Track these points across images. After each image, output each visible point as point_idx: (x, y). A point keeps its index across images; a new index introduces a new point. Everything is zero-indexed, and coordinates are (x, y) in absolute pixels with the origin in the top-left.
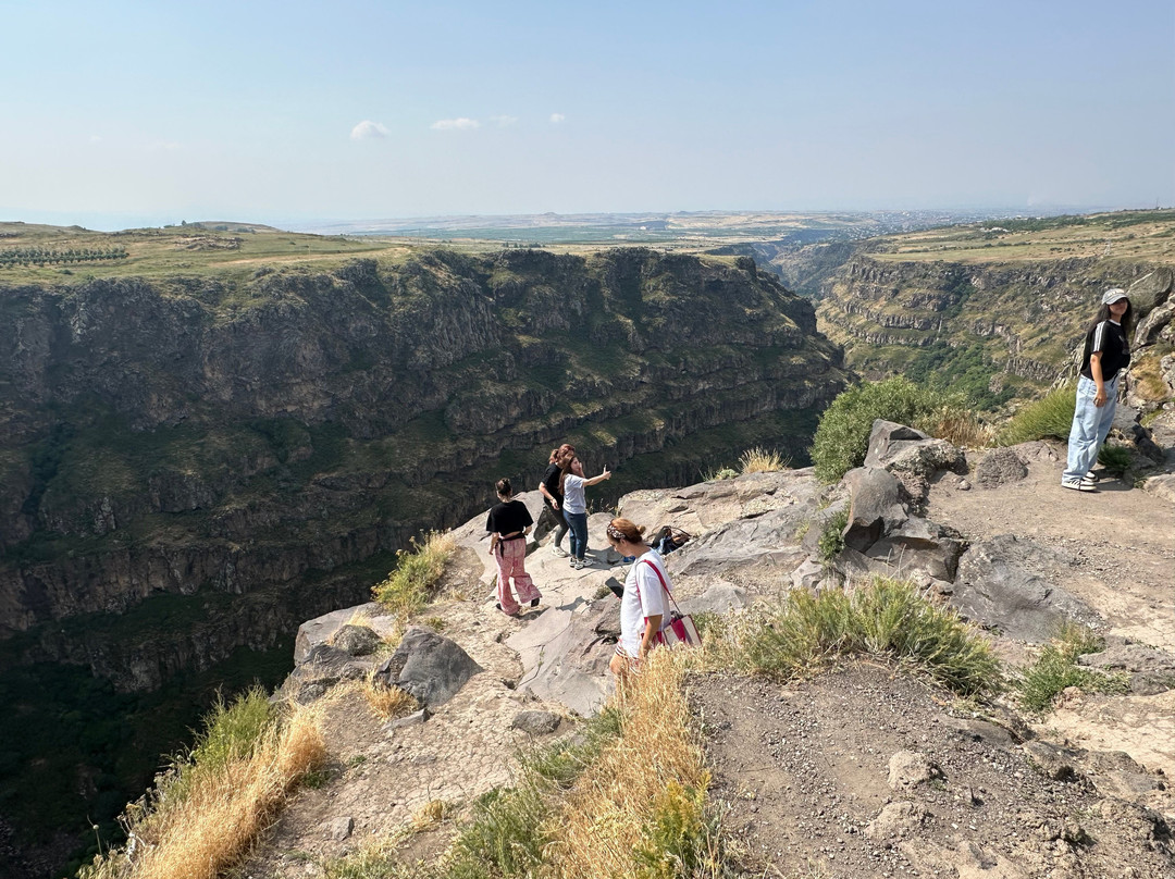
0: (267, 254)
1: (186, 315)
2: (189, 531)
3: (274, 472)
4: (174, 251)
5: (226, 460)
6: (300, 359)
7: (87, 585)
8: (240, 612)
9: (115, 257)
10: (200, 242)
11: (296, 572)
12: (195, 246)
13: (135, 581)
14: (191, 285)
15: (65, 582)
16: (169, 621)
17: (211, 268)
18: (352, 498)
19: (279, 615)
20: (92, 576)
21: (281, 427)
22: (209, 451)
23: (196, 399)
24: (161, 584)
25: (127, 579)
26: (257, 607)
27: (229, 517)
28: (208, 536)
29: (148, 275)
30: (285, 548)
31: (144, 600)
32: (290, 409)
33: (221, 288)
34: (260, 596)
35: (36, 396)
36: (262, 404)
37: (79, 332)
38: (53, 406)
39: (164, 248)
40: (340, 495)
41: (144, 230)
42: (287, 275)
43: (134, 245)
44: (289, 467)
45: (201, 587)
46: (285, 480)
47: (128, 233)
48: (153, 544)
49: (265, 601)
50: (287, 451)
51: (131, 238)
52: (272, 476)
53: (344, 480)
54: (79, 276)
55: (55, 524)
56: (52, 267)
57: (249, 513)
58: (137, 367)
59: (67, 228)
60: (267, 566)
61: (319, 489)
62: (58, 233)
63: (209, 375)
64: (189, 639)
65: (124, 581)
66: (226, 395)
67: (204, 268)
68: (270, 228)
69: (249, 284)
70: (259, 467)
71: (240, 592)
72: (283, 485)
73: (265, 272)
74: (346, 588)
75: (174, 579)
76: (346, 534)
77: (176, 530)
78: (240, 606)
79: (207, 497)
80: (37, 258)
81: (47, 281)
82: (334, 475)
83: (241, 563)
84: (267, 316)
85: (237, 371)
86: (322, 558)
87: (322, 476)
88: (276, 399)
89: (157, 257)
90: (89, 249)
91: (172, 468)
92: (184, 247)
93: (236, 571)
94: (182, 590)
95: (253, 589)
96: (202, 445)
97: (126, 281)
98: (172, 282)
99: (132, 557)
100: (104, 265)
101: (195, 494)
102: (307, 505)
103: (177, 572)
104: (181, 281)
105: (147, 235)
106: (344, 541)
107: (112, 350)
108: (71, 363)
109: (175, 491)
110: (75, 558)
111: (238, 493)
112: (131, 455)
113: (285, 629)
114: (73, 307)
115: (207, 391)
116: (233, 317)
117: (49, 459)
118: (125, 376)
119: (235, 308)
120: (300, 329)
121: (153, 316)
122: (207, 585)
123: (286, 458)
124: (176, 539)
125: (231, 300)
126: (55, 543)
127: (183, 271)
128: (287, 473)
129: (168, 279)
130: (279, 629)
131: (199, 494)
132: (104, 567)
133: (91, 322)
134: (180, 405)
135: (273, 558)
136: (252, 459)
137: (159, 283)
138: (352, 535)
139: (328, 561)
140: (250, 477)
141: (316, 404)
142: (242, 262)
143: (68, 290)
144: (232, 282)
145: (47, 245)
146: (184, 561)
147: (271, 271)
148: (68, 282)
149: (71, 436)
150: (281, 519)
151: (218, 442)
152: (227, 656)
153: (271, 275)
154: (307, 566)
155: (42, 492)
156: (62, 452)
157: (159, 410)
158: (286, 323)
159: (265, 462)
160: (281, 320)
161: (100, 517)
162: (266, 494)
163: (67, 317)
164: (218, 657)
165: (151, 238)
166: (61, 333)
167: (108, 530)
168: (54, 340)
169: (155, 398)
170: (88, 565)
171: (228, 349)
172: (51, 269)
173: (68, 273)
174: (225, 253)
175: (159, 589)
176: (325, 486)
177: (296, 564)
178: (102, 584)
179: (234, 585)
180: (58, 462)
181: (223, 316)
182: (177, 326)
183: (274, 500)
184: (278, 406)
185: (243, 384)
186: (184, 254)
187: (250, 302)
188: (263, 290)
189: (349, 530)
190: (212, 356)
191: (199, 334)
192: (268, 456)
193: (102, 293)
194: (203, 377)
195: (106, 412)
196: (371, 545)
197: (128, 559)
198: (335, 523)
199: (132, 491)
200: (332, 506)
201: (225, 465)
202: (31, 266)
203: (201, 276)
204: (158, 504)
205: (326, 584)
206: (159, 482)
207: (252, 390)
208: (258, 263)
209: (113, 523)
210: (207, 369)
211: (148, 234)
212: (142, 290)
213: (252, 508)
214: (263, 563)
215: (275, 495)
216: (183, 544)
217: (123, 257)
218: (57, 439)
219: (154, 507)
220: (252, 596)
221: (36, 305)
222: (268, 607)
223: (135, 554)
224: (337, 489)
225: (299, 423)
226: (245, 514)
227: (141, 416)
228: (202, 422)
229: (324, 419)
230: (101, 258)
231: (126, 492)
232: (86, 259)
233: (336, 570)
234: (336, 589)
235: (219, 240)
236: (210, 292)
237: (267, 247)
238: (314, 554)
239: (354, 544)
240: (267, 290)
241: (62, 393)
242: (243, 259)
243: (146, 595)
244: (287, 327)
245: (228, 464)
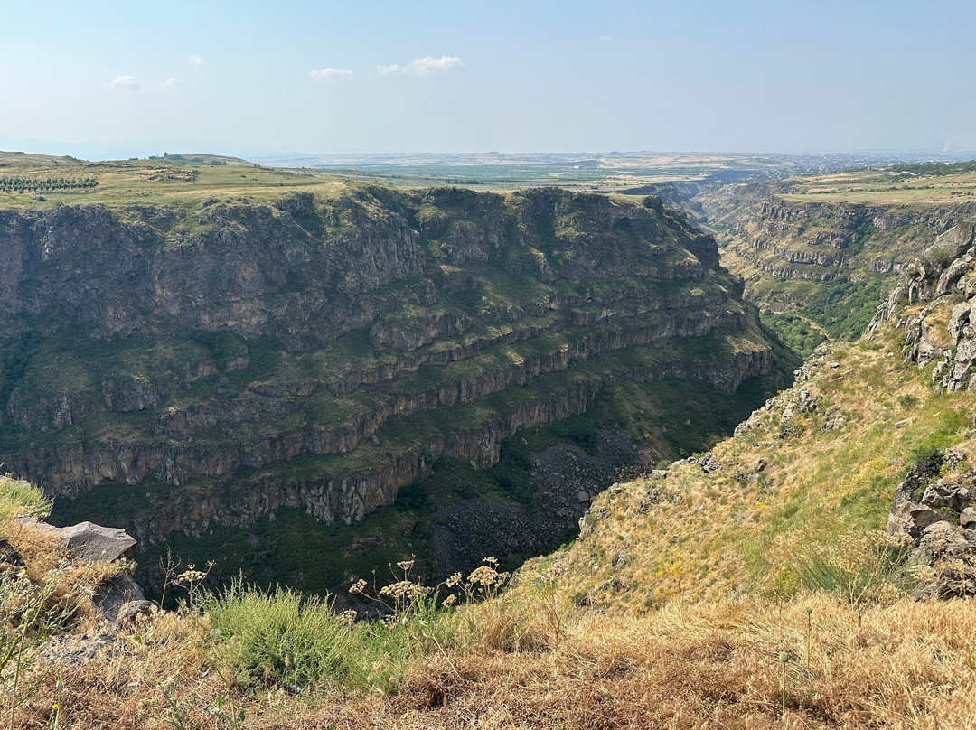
0: (218, 185)
1: (141, 239)
2: (136, 428)
3: (212, 379)
4: (137, 181)
5: (171, 367)
6: (240, 280)
7: (46, 472)
8: (177, 501)
9: (85, 186)
10: (160, 174)
11: (229, 467)
12: (156, 177)
13: (87, 471)
14: (146, 212)
15: (27, 469)
16: (115, 507)
17: (164, 197)
18: (282, 404)
19: (212, 505)
20: (50, 465)
21: (222, 339)
22: (156, 359)
23: (146, 313)
24: (110, 474)
25: (80, 469)
26: (192, 497)
27: (171, 418)
28: (152, 433)
29: (110, 202)
30: (220, 446)
31: (95, 488)
32: (230, 323)
33: (173, 215)
34: (195, 488)
35: (10, 306)
36: (206, 318)
37: (47, 251)
38: (24, 315)
39: (129, 178)
40: (271, 401)
42: (231, 205)
43: (104, 175)
44: (227, 375)
45: (144, 478)
46: (223, 387)
47: (102, 164)
48: (104, 439)
49: (200, 492)
50: (225, 362)
51: (102, 169)
52: (211, 383)
53: (276, 388)
54: (52, 202)
55: (20, 418)
56: (30, 194)
57: (189, 414)
58: (96, 283)
59: (59, 158)
60: (203, 461)
61: (253, 396)
63: (159, 292)
64: (132, 523)
65: (77, 470)
66: (174, 309)
67: (160, 198)
69: (198, 212)
70: (200, 375)
71: (178, 484)
72: (220, 391)
73: (212, 202)
74: (273, 484)
75: (121, 471)
76: (275, 436)
77: (125, 427)
78: (178, 496)
79: (153, 399)
80: (20, 186)
81: (23, 207)
82: (267, 383)
83: (180, 459)
84: (211, 241)
85: (183, 289)
86: (252, 456)
87: (256, 384)
88: (218, 315)
89: (121, 187)
90: (65, 178)
91: (123, 373)
92: (146, 178)
93: (176, 465)
94: (128, 480)
95: (190, 481)
96: (150, 353)
97: (88, 207)
98: (129, 209)
99: (85, 450)
100: (75, 193)
101: (142, 396)
102: (242, 409)
103: (123, 464)
104: (138, 209)
105: (117, 167)
106: (273, 441)
107: (76, 267)
108: (40, 278)
109: (125, 393)
110: (36, 448)
111: (180, 397)
112: (89, 360)
113: (217, 518)
114: (43, 230)
115: (157, 306)
116: (182, 241)
117: (18, 362)
118: (86, 292)
119: (183, 233)
120: (240, 253)
121: (111, 239)
122: (149, 476)
123: (225, 366)
124: (123, 435)
125: (181, 226)
126: (20, 435)
127: (141, 200)
128: (225, 380)
129: (126, 206)
130: (211, 517)
131: (146, 396)
132: (60, 458)
133: (58, 243)
134: (133, 317)
135: (208, 455)
136: (194, 368)
137: (118, 210)
138: (280, 437)
139: (258, 459)
140: (192, 383)
141: (253, 320)
142: (195, 192)
143: (40, 214)
144: (183, 211)
145: (30, 174)
146: (130, 455)
147: (217, 201)
148: (41, 207)
149: (38, 342)
150: (218, 421)
151: (165, 351)
152: (165, 540)
153: (217, 205)
154: (238, 463)
155: (11, 391)
156: (30, 356)
157: (115, 321)
158: (228, 248)
159: (205, 370)
160: (224, 245)
161: (59, 413)
162: (204, 398)
163: (38, 238)
164: (157, 540)
165: (121, 169)
166: (33, 252)
167: (66, 426)
168: (27, 258)
169: (111, 311)
170: (47, 455)
171: (177, 269)
172: (29, 195)
173: (42, 199)
174: (182, 184)
175: (108, 478)
176: (259, 393)
177: (229, 460)
178: (59, 472)
179: (173, 477)
180: (25, 365)
181: (173, 239)
182: (132, 248)
183: (212, 404)
184: (219, 321)
185: (189, 300)
186: (145, 184)
187: (197, 228)
188: (209, 218)
189: (278, 432)
190: (162, 275)
191: (151, 256)
192: (209, 365)
193: (68, 218)
194: (154, 293)
195: (69, 322)
196: (297, 446)
197: (81, 451)
198: (266, 425)
199: (87, 392)
200: (264, 411)
201: (170, 372)
202: (14, 193)
203: (155, 205)
204: (110, 404)
205: (255, 479)
206: (111, 385)
207: (197, 306)
208: (207, 194)
209: (69, 419)
210: (157, 287)
211: (119, 165)
212: (104, 217)
213: (192, 410)
214: (199, 460)
215: (213, 399)
216: (129, 440)
217: (91, 186)
218: (26, 345)
219: (106, 406)
220: (189, 487)
221: (13, 227)
222: (202, 498)
223: (88, 447)
224: (270, 396)
225: (238, 336)
226: (185, 415)
227: (98, 327)
228: (151, 334)
229: (261, 333)
230: (73, 187)
231: (82, 393)
232: (60, 187)
233: (265, 467)
234: (264, 484)
235: (179, 172)
236: (163, 218)
237: (221, 179)
238: (245, 453)
239: (282, 445)
240: (212, 218)
241: (32, 304)
242: (195, 190)
243: (96, 483)
244: (229, 251)
245: (173, 371)
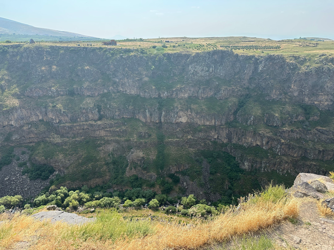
0: (326, 49)
1: (292, 67)
2: (271, 132)
3: (303, 122)
4: (295, 47)
5: (289, 114)
6: (326, 87)
7: (241, 137)
8: (278, 160)
9: (277, 48)
10: (304, 44)
11: (299, 155)
12: (302, 45)
13: (252, 140)
14: (296, 58)
15: (237, 134)
16: (258, 154)
17: (304, 53)
18: (328, 138)
19: (289, 166)
20: (243, 135)
21: (311, 108)
22: (284, 110)
23: (286, 94)
24: (259, 144)
25: (251, 139)
26: (283, 161)
27: (284, 132)
28: (276, 135)
29: (284, 54)
30: (298, 147)
31: (253, 146)
32: (316, 103)
33: (306, 60)
34: (285, 158)
35: (245, 85)
36: (307, 99)
37: (260, 69)
38: (248, 88)
39: (292, 46)
40: (324, 136)
41: (287, 40)
42: (331, 57)
43: (283, 45)
44: (309, 122)
45: (269, 149)
46: (306, 126)
47: (283, 41)
48: (260, 132)
49: (287, 160)
50: (310, 117)
51: (283, 42)
52: (302, 123)
53: (328, 131)
54: (266, 53)
55: (239, 119)
56: (259, 50)
57: (290, 132)
58: (272, 81)
59: (266, 39)
60: (291, 150)
61: (317, 132)
62: (263, 41)
63: (293, 87)
64: (261, 162)
65: (250, 139)
66: (296, 94)
67: (302, 53)
68: (330, 40)
69: (316, 59)
70: (298, 119)
71: (280, 155)
72: (304, 127)
73: (323, 55)
74: (315, 167)
75: (263, 144)
76: (321, 150)
77: (268, 130)
78: (278, 158)
79: (279, 123)
80: (257, 48)
81: (257, 54)
82: (324, 129)
83: (283, 146)
84: (319, 71)
85: (302, 87)
86: (310, 154)
87: (319, 128)
88: (312, 99)
89: (289, 48)
90: (270, 45)
91: (272, 112)
92: (298, 45)
93: (281, 148)
94: (264, 147)
95: (284, 155)
96: (283, 108)
97: (277, 55)
98: (290, 57)
99: (254, 134)
100: (273, 50)
101: (276, 122)
102: (311, 136)
103: (264, 142)
104: (293, 57)
105: (288, 42)
106: (320, 152)
107: (267, 75)
108: (256, 77)
109: (271, 119)
110: (240, 129)
111: (289, 125)
112: (263, 106)
113: (289, 171)
114: (261, 62)
115: (290, 92)
116: (306, 69)
117: (243, 102)
118: (268, 83)
119: (308, 66)
120: (329, 76)
121: (282, 67)
122: (271, 149)
123: (309, 118)
124: (267, 133)
125: (308, 64)
126: (238, 124)
127: (295, 53)
128: (307, 123)
129: (290, 55)
130: (288, 170)
131: (278, 122)
132: (246, 134)
133: (264, 67)
134: (281, 94)
135: (293, 148)
136: (297, 116)
137: (286, 56)
138: (323, 151)
139: (312, 156)
140: (295, 122)
141: (326, 103)
142: (316, 51)
143: (262, 57)
144: (310, 58)
145: (260, 44)
146: (267, 140)
147: (325, 55)
148: (262, 55)
149: (249, 97)
150: (300, 137)
151: (288, 108)
152: (270, 171)
153: (325, 56)
154: (303, 155)
155: (239, 110)
156: (246, 101)
157: (274, 95)
158: (325, 74)
159: (301, 118)
160: (323, 72)
161: (250, 121)
162: (298, 128)
163: (259, 65)
164: (267, 170)
165: (289, 42)
166: (256, 69)
167: (251, 125)
168: (254, 71)
169: (274, 91)
170: (243, 132)
171: (301, 80)
172: (259, 51)
173: (263, 52)
174: (311, 48)
175: (258, 145)
176: (319, 131)
177: (300, 153)
178: (245, 138)
179: (279, 152)
180: (244, 104)
181: (303, 69)
182: (288, 70)
183: (300, 131)
184: (311, 101)
185: (302, 92)
186: (297, 48)
187: (314, 65)
188: (320, 61)
189: (323, 149)
190: (295, 81)
191: (294, 74)
192: (303, 116)
193: (270, 58)
194: (290, 87)
195: (260, 93)
196: (330, 157)
197: (253, 134)
198: (318, 145)
199: (259, 116)
200: (319, 139)
201: (288, 116)
202: (255, 50)
203: (300, 55)
204: (265, 122)
205: (308, 163)
206: (268, 116)
207: (305, 94)
208: (321, 52)
209: (252, 123)
210: (292, 85)
211: (288, 41)
212: (281, 59)
213: (292, 131)
214: (289, 149)
215: (301, 129)
216: (268, 135)
217: (279, 48)
218: (246, 98)
219: (264, 122)
220: (283, 157)
221: (252, 61)
222: (287, 162)
223: (255, 134)
224: (324, 134)
225: (317, 108)
226: (289, 132)
227: (269, 96)
228: (285, 101)
229: (327, 109)
230: (273, 48)
231: (258, 116)
232: (269, 48)
233: (313, 160)
234: (311, 166)
235: (310, 44)
236: (302, 61)
237: (327, 47)
238: (307, 152)
239: (323, 154)
240: (322, 62)
241: (251, 85)
242: (316, 50)
243: (254, 145)
244: (325, 75)
245: (289, 116)
